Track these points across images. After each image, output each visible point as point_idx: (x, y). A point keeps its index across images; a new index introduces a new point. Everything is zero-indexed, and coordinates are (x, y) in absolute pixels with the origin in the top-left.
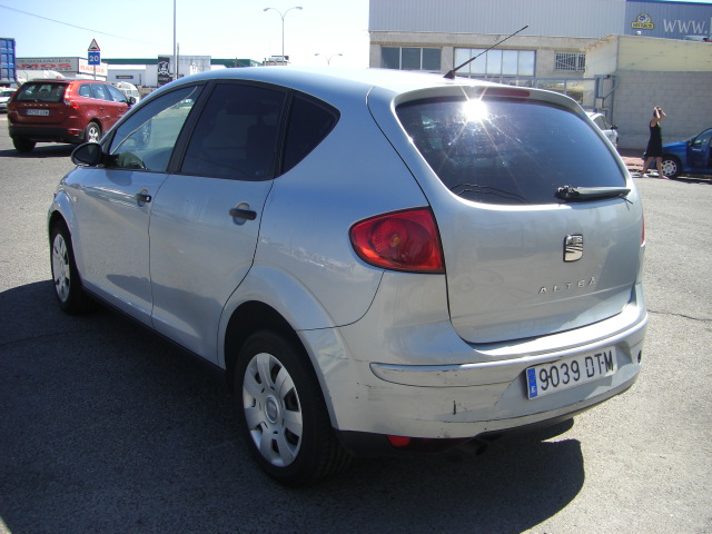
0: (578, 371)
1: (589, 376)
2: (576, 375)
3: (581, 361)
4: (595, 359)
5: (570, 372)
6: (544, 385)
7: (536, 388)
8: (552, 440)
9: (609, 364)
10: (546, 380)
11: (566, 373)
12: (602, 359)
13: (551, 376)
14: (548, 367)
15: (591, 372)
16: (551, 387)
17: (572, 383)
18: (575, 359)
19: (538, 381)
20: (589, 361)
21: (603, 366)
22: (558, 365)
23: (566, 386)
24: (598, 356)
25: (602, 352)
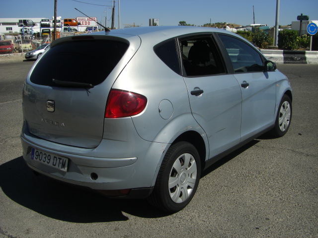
0: (50, 160)
2: (48, 161)
3: (52, 157)
4: (58, 160)
5: (47, 158)
6: (37, 157)
7: (33, 156)
9: (63, 165)
11: (45, 158)
12: (61, 161)
13: (39, 155)
14: (39, 152)
15: (54, 164)
16: (38, 159)
17: (46, 163)
18: (50, 154)
19: (35, 155)
20: (55, 159)
21: (61, 165)
22: (43, 153)
23: (44, 163)
24: (60, 159)
25: (62, 158)
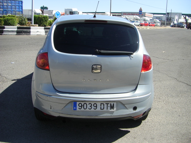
0: (96, 106)
1: (101, 109)
2: (95, 108)
3: (99, 105)
6: (80, 108)
7: (76, 108)
8: (122, 129)
9: (112, 107)
10: (81, 106)
11: (91, 106)
12: (109, 105)
13: (84, 106)
14: (83, 103)
16: (83, 109)
17: (92, 110)
18: (96, 103)
19: (78, 106)
20: (102, 104)
21: (109, 108)
22: (88, 103)
23: (90, 110)
24: (107, 104)
25: (110, 103)
